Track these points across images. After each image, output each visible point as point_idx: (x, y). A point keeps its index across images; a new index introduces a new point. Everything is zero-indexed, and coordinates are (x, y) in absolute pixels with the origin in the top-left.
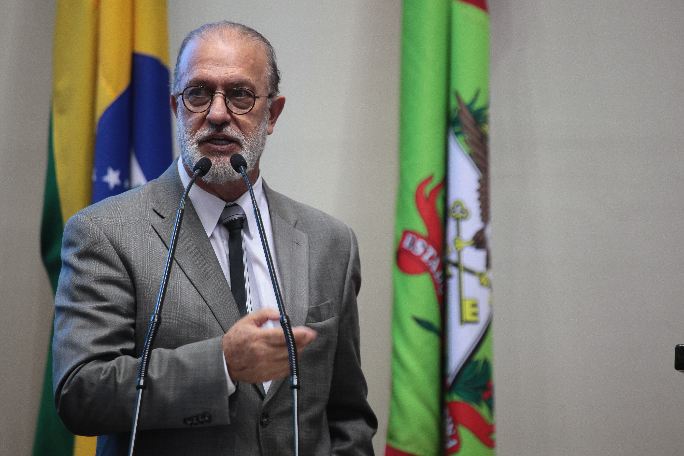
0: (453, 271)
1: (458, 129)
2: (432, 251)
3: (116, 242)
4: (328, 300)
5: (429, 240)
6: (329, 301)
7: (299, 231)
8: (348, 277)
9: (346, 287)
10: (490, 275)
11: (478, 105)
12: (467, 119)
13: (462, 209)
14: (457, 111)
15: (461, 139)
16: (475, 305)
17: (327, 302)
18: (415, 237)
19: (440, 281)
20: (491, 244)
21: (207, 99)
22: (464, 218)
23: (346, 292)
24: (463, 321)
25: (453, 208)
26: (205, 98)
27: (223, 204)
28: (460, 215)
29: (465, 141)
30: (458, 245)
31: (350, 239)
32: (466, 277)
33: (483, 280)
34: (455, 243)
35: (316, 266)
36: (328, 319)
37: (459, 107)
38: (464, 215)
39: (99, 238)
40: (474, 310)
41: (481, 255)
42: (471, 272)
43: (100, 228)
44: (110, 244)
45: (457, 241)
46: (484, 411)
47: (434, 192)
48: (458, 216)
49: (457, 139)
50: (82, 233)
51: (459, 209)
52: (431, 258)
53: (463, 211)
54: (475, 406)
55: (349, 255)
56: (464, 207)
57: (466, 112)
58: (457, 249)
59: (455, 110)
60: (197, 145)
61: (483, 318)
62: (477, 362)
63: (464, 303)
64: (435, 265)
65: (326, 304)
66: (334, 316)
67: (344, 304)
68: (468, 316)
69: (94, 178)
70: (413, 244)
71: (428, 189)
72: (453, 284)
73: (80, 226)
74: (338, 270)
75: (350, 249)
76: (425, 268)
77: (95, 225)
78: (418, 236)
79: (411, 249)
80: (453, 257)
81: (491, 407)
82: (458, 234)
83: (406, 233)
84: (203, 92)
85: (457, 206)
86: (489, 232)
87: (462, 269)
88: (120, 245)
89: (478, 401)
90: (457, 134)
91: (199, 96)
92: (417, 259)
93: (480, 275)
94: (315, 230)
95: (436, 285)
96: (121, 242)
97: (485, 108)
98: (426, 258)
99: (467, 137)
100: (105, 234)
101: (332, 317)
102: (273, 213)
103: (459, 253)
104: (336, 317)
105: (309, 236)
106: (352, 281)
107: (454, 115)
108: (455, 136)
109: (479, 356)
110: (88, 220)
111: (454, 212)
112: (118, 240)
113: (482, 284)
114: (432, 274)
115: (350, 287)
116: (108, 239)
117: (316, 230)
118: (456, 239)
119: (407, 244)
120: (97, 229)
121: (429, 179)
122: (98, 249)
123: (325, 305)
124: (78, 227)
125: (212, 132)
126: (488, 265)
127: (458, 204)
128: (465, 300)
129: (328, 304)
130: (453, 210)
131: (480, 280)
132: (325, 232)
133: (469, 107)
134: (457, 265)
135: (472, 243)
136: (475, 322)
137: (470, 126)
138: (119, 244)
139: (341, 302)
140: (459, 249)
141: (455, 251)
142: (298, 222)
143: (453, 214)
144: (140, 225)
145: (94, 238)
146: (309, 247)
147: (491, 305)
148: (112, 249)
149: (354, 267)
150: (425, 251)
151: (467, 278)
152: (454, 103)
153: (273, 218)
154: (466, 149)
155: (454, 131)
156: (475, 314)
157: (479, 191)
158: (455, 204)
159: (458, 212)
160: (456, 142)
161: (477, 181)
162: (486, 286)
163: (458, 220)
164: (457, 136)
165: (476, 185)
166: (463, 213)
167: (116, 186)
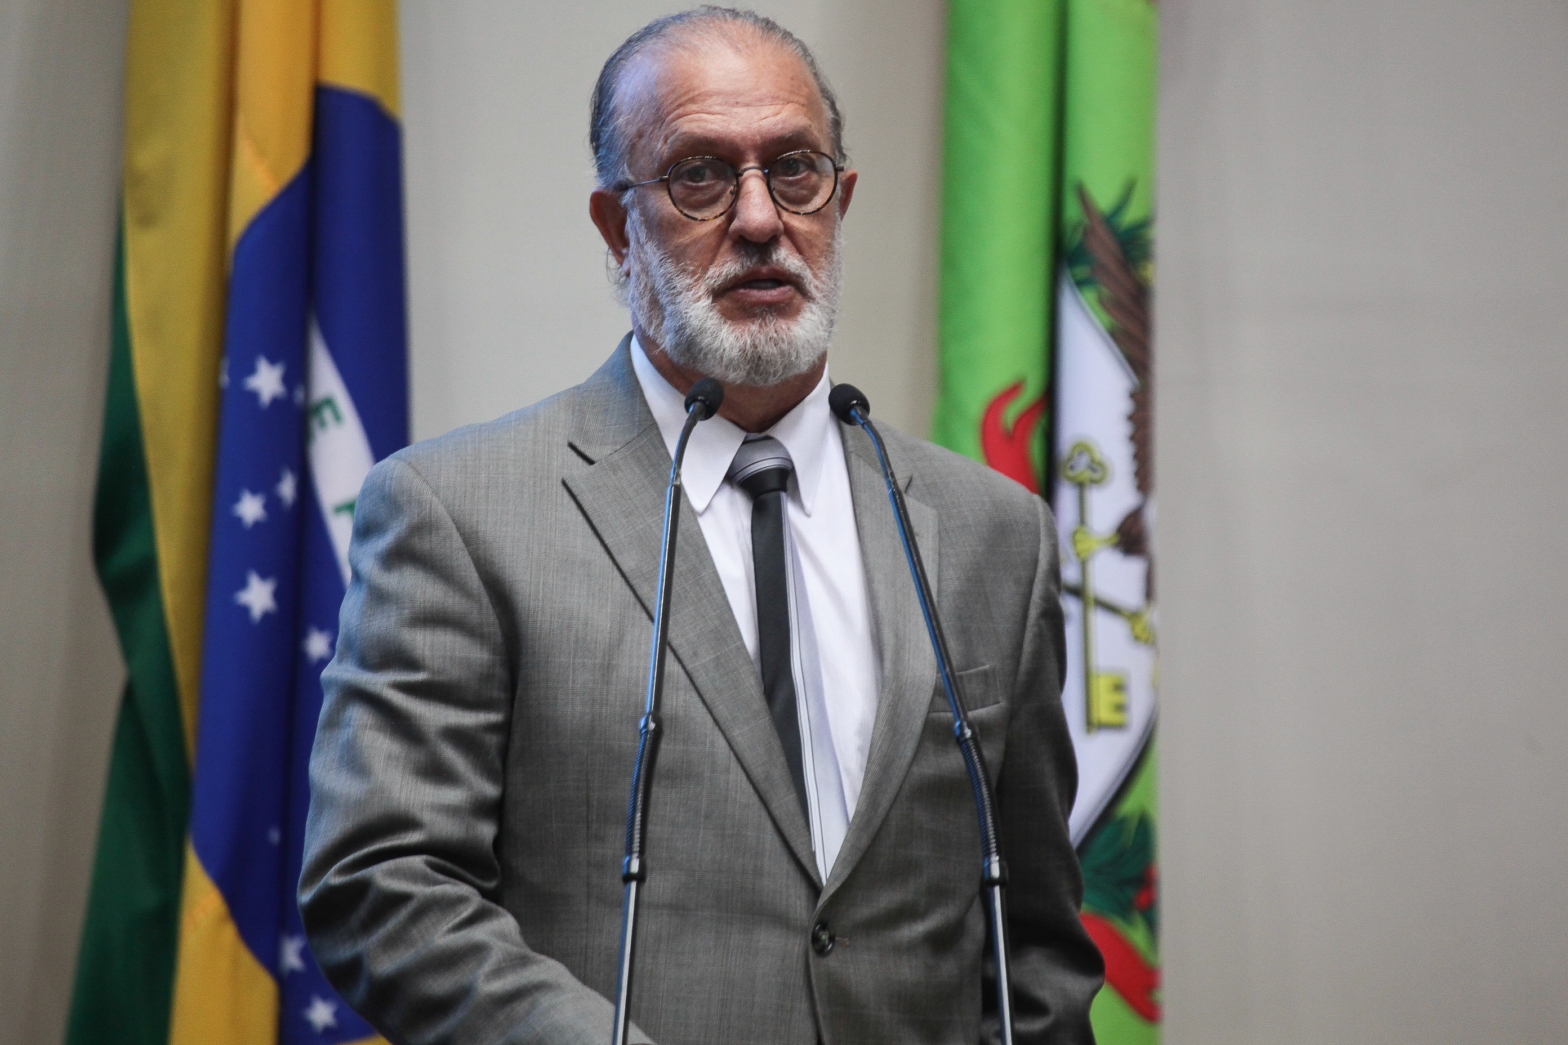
0: (1070, 606)
1: (1082, 271)
3: (472, 527)
4: (984, 664)
6: (987, 667)
7: (916, 502)
8: (1033, 613)
9: (1029, 635)
10: (1154, 616)
11: (1131, 216)
12: (1104, 250)
13: (1093, 461)
14: (1081, 230)
15: (1090, 296)
16: (1119, 687)
17: (981, 668)
20: (1157, 542)
21: (719, 187)
22: (1094, 482)
23: (1027, 648)
24: (1091, 725)
25: (1070, 459)
26: (714, 185)
27: (739, 436)
28: (1087, 475)
29: (1102, 302)
30: (1081, 547)
31: (1037, 526)
32: (1100, 621)
33: (1139, 629)
34: (1074, 542)
35: (957, 583)
36: (983, 706)
37: (1086, 221)
38: (1096, 476)
39: (430, 516)
40: (1117, 698)
41: (1133, 568)
42: (1111, 608)
43: (436, 493)
44: (455, 530)
45: (1079, 537)
46: (1137, 936)
47: (1025, 419)
48: (1082, 478)
49: (1081, 298)
50: (395, 503)
51: (1084, 461)
53: (1094, 466)
54: (1118, 924)
55: (1036, 562)
56: (1097, 456)
57: (1101, 231)
58: (1078, 555)
59: (1075, 229)
60: (710, 300)
61: (1137, 718)
62: (1123, 821)
63: (1094, 682)
65: (981, 671)
66: (998, 703)
67: (1022, 677)
68: (1103, 712)
69: (225, 379)
71: (1011, 413)
73: (390, 487)
74: (1008, 595)
75: (1038, 549)
77: (424, 484)
80: (1070, 574)
81: (1152, 925)
82: (1082, 520)
84: (708, 172)
85: (1080, 453)
86: (1152, 516)
87: (1092, 602)
88: (481, 534)
89: (1125, 911)
90: (1079, 284)
91: (701, 184)
93: (1132, 617)
94: (953, 503)
96: (482, 528)
97: (1144, 224)
99: (1105, 291)
100: (447, 507)
101: (994, 704)
102: (853, 457)
103: (1084, 564)
104: (1003, 704)
105: (940, 515)
106: (1042, 622)
107: (1073, 239)
108: (1078, 292)
109: (1129, 806)
110: (410, 473)
111: (1072, 468)
112: (477, 522)
113: (1137, 638)
115: (1039, 635)
116: (453, 520)
117: (956, 501)
118: (1075, 533)
120: (428, 495)
121: (1013, 390)
122: (424, 544)
123: (977, 674)
124: (387, 489)
125: (749, 267)
126: (1149, 593)
127: (1082, 448)
128: (1098, 677)
129: (985, 673)
130: (1069, 465)
131: (1133, 629)
132: (977, 508)
133: (1109, 220)
134: (1078, 592)
135: (1116, 540)
136: (1118, 727)
137: (1113, 267)
138: (477, 532)
139: (1015, 672)
140: (1082, 556)
141: (1073, 558)
142: (914, 483)
143: (1070, 473)
144: (532, 483)
145: (418, 516)
146: (941, 539)
147: (1155, 688)
148: (457, 542)
149: (1047, 590)
151: (1101, 623)
152: (1072, 211)
153: (854, 469)
154: (1102, 319)
155: (1073, 276)
156: (1120, 708)
157: (1131, 418)
158: (1074, 448)
159: (1081, 469)
160: (1079, 303)
161: (1127, 395)
162: (1146, 642)
163: (1081, 486)
164: (1081, 290)
165: (1123, 405)
166: (1094, 470)
167: (275, 401)
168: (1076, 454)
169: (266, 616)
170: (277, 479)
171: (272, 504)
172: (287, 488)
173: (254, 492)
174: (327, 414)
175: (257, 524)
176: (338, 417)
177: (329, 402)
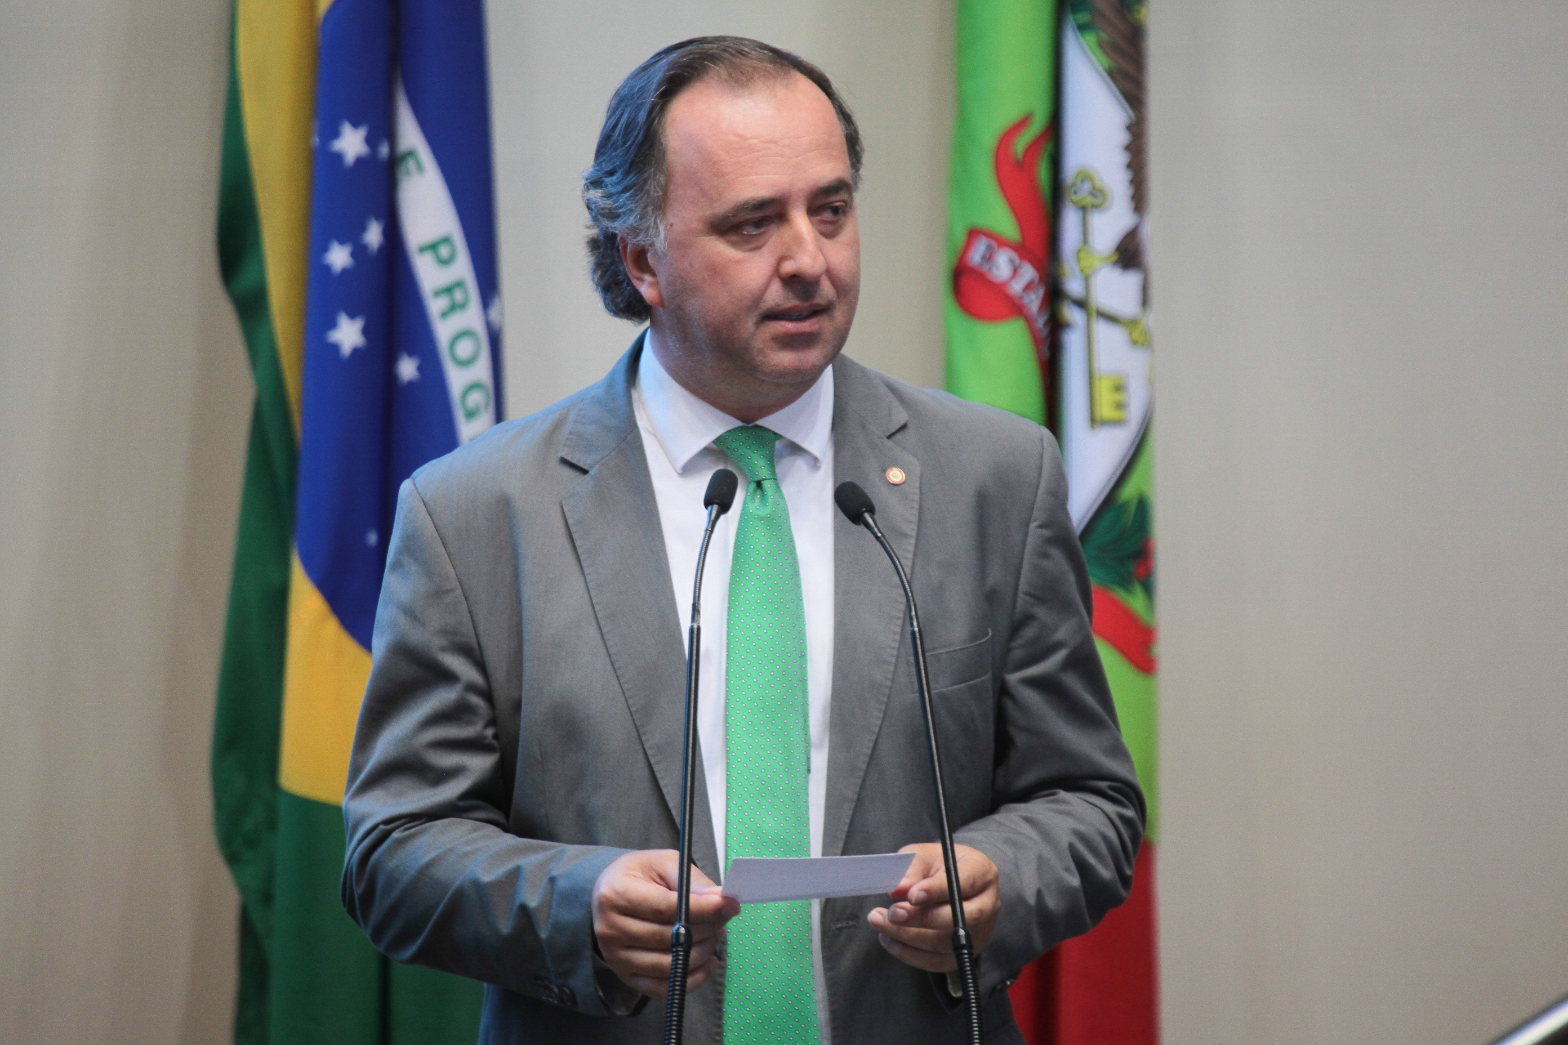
0: (1072, 314)
1: (1083, 17)
2: (1028, 273)
5: (1022, 250)
10: (1151, 320)
13: (1094, 188)
15: (1090, 39)
16: (1119, 388)
18: (994, 244)
19: (1045, 332)
20: (1153, 253)
22: (1095, 206)
24: (1094, 421)
25: (1073, 186)
28: (1089, 200)
29: (1101, 45)
30: (1083, 263)
32: (1102, 330)
33: (1136, 335)
34: (1079, 260)
38: (1097, 201)
40: (1118, 397)
41: (1131, 280)
42: (1111, 318)
45: (1082, 254)
46: (1135, 602)
48: (1085, 202)
49: (1082, 39)
51: (1087, 187)
52: (1028, 287)
53: (1096, 192)
54: (1121, 595)
56: (1098, 184)
58: (1082, 271)
61: (1135, 412)
62: (1124, 506)
63: (1097, 384)
64: (1034, 301)
68: (1106, 410)
69: (316, 140)
70: (989, 257)
71: (1021, 144)
72: (1073, 342)
76: (1015, 308)
78: (1002, 242)
79: (985, 269)
80: (1073, 286)
81: (1149, 590)
82: (1085, 240)
83: (973, 234)
85: (1083, 181)
87: (1095, 313)
89: (1125, 583)
90: (1082, 28)
92: (999, 289)
93: (1128, 324)
95: (1036, 340)
98: (1016, 287)
99: (1104, 36)
103: (1087, 280)
108: (1079, 35)
109: (1128, 492)
111: (1075, 193)
113: (1134, 343)
114: (1029, 321)
118: (1079, 251)
119: (976, 256)
126: (1145, 301)
127: (1085, 176)
128: (1100, 379)
130: (1073, 190)
131: (1131, 335)
134: (1082, 304)
135: (1115, 258)
136: (1118, 423)
137: (1110, 13)
140: (1086, 270)
141: (1078, 273)
143: (1074, 198)
147: (1150, 383)
150: (1015, 271)
151: (1104, 332)
154: (1102, 61)
155: (1075, 20)
156: (1120, 406)
157: (1128, 148)
158: (1077, 176)
159: (1083, 195)
160: (1080, 44)
161: (1125, 128)
162: (1143, 344)
163: (1084, 209)
164: (1082, 34)
165: (1122, 137)
166: (1094, 196)
167: (359, 161)
168: (1079, 182)
169: (356, 351)
170: (363, 228)
171: (359, 251)
172: (374, 236)
173: (342, 242)
174: (411, 164)
175: (345, 271)
176: (420, 168)
177: (411, 153)
